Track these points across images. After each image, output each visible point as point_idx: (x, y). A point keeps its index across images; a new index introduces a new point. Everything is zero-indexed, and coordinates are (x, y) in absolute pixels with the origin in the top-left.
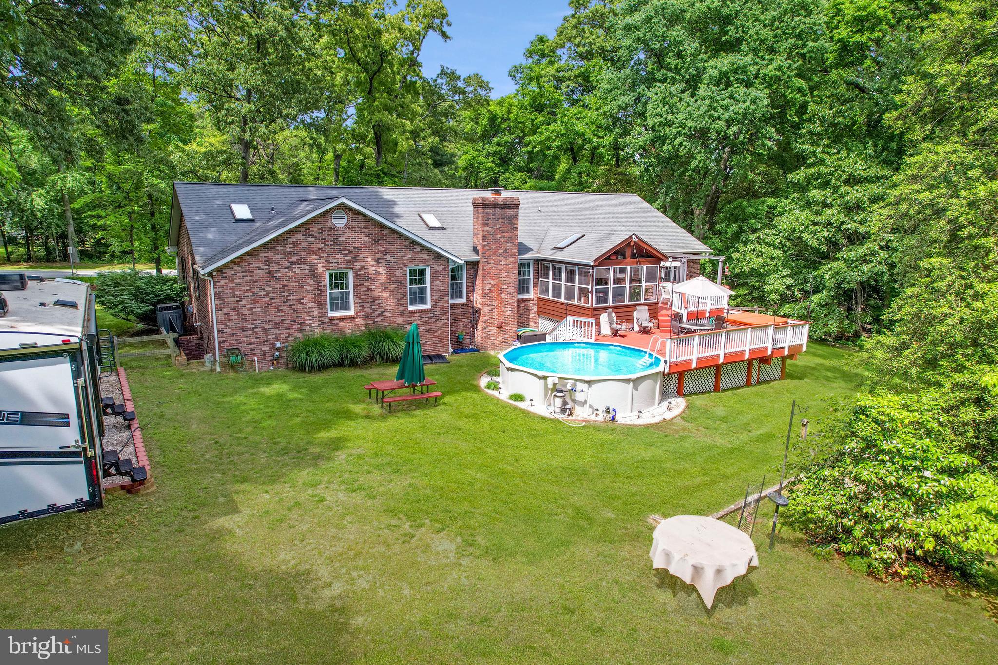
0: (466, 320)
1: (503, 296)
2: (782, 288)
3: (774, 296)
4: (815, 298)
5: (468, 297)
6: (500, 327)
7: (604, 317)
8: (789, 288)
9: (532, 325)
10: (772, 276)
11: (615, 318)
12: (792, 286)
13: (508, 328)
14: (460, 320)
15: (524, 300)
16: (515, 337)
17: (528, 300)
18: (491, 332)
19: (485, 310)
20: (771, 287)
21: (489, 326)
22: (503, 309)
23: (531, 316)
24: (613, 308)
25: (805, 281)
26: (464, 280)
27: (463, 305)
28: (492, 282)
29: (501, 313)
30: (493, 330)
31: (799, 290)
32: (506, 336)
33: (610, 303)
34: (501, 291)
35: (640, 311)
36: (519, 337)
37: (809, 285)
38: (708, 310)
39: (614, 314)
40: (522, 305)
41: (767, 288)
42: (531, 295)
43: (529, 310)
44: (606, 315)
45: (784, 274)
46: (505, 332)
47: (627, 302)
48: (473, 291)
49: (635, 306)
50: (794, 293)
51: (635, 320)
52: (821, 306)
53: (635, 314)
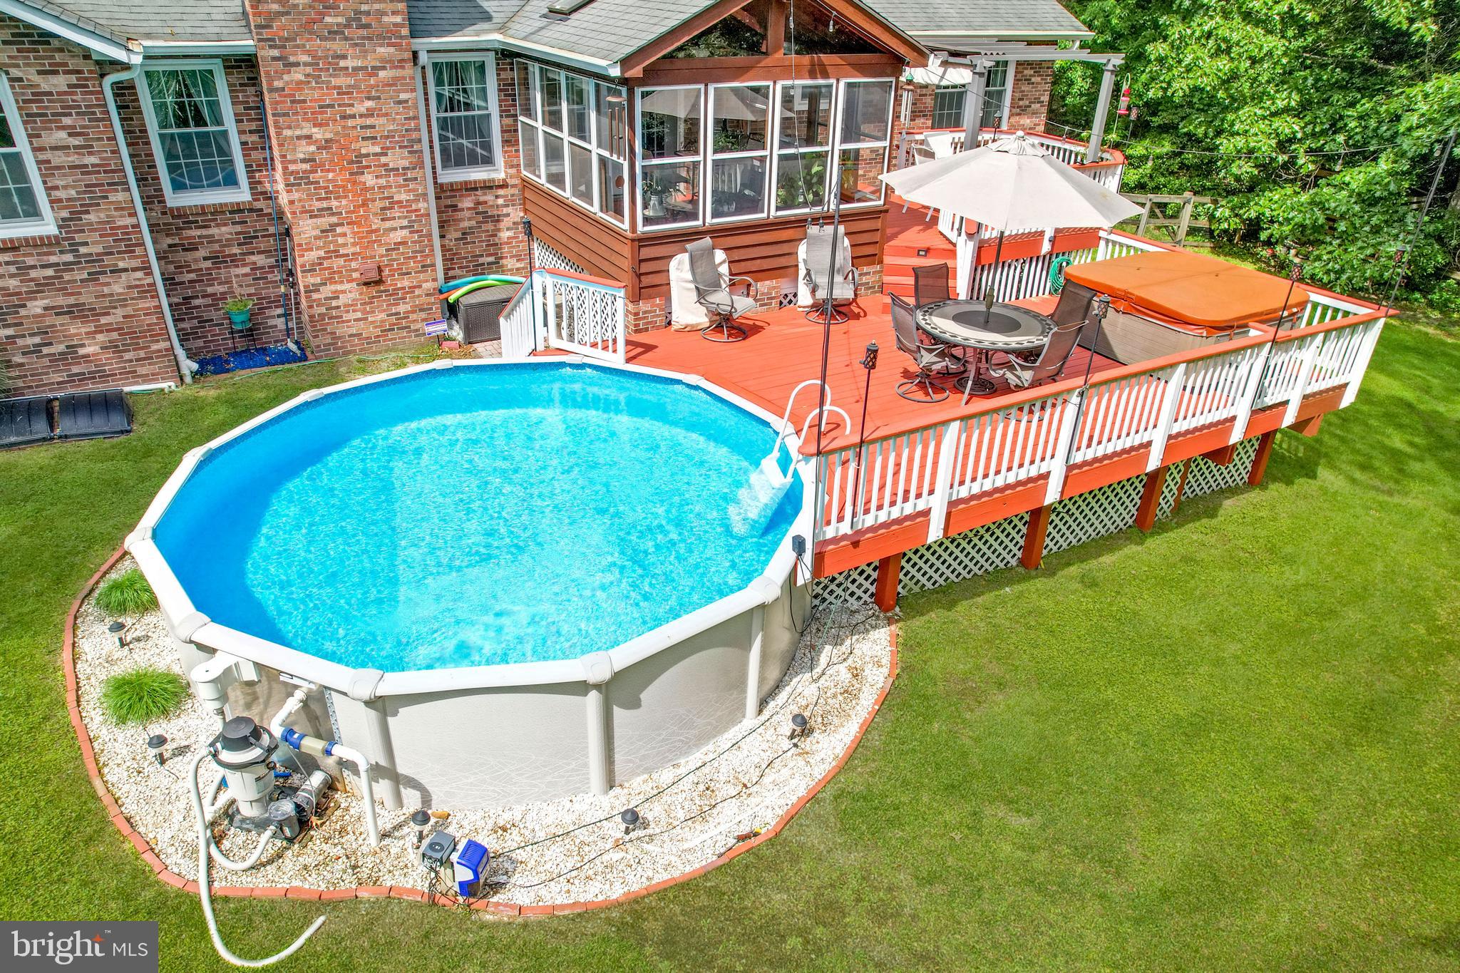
0: (260, 260)
1: (369, 179)
2: (1266, 146)
3: (1245, 169)
4: (1356, 178)
5: (253, 184)
6: (374, 282)
7: (679, 270)
8: (1282, 146)
9: (510, 263)
10: (1245, 112)
11: (724, 269)
12: (1291, 140)
13: (406, 283)
14: (235, 261)
15: (470, 187)
16: (436, 310)
17: (488, 186)
18: (343, 300)
19: (305, 230)
20: (1240, 142)
21: (331, 280)
22: (376, 223)
23: (505, 235)
24: (718, 233)
25: (1336, 125)
26: (230, 124)
27: (237, 209)
28: (318, 134)
29: (369, 237)
30: (349, 293)
31: (1310, 151)
32: (402, 308)
33: (707, 217)
34: (358, 164)
35: (816, 240)
36: (452, 310)
37: (1341, 138)
38: (1049, 234)
39: (720, 255)
40: (467, 203)
41: (1226, 146)
42: (499, 172)
43: (497, 220)
44: (685, 257)
45: (1280, 104)
46: (397, 296)
47: (771, 209)
48: (267, 163)
49: (801, 223)
50: (1293, 160)
51: (802, 272)
52: (1368, 201)
53: (802, 250)
